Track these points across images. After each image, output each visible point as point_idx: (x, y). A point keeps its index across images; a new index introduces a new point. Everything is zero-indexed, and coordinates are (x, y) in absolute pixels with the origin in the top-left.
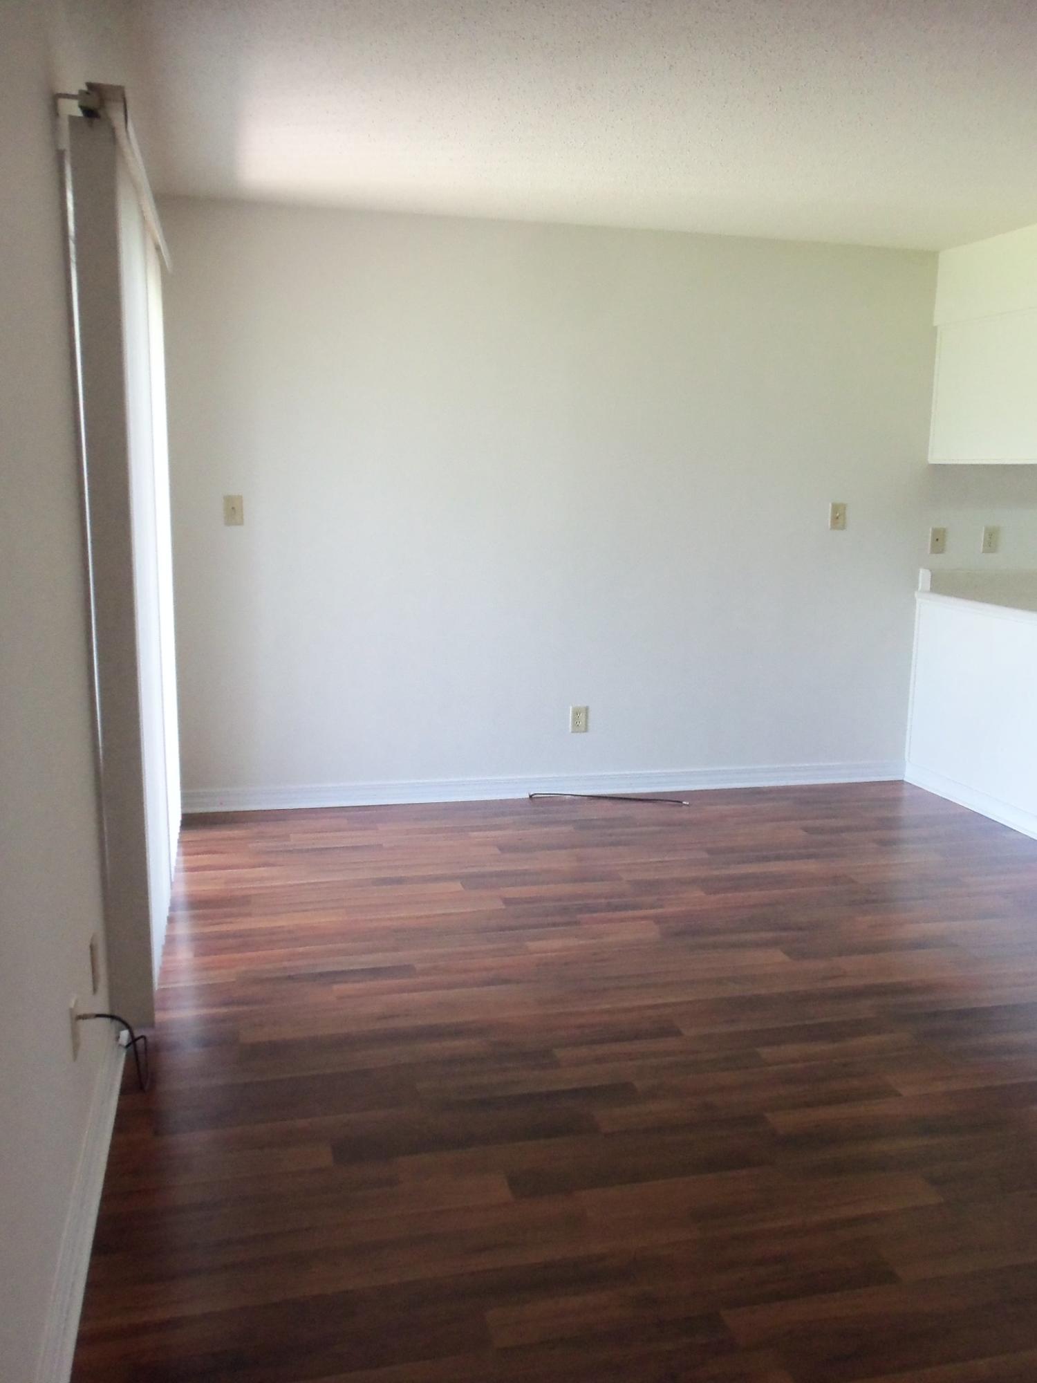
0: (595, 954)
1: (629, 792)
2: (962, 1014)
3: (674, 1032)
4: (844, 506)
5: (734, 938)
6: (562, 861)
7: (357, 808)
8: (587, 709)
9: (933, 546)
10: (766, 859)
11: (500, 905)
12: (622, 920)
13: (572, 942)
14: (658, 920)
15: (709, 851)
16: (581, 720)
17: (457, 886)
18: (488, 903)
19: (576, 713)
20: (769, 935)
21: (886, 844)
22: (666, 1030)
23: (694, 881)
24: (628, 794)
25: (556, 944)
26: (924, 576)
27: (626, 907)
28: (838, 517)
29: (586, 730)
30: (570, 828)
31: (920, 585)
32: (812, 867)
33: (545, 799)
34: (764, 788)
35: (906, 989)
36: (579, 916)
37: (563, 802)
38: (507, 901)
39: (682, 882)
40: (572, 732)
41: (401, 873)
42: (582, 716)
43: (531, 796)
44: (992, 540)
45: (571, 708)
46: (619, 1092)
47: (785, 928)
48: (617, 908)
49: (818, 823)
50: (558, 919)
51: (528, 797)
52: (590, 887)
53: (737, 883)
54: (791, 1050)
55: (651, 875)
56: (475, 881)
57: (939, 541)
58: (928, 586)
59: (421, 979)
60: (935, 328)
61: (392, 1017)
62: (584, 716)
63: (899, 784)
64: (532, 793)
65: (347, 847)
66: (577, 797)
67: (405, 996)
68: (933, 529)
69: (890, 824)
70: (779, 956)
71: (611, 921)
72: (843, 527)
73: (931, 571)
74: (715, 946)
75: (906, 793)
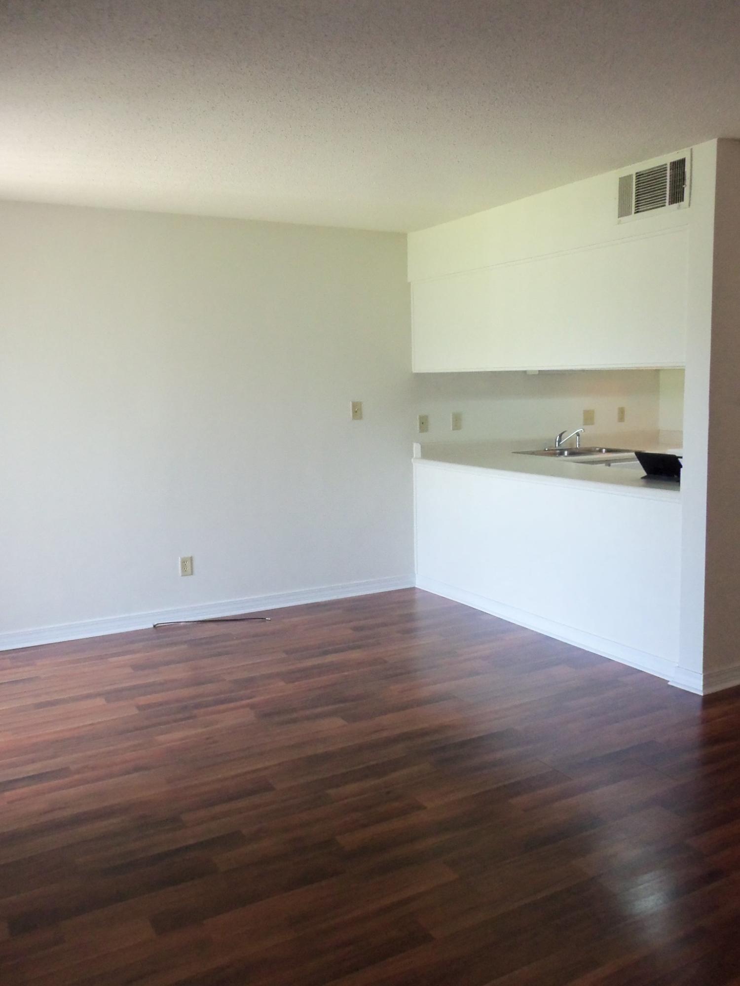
0: (207, 739)
1: (225, 615)
2: (463, 744)
3: (268, 788)
4: (361, 403)
5: (308, 712)
6: (180, 672)
7: (17, 650)
8: (191, 559)
9: (420, 427)
10: (326, 653)
11: (135, 711)
12: (224, 711)
13: (193, 732)
14: (252, 706)
15: (286, 652)
16: (188, 566)
17: (100, 701)
18: (126, 711)
19: (184, 562)
20: (331, 707)
21: (409, 632)
22: (263, 787)
23: (278, 675)
24: (224, 617)
25: (177, 735)
26: (416, 448)
27: (231, 700)
28: (357, 411)
29: (192, 573)
30: (184, 647)
31: (414, 455)
32: (356, 655)
33: (165, 627)
34: (321, 602)
35: (424, 733)
36: (195, 712)
37: (180, 628)
38: (139, 707)
39: (270, 676)
40: (182, 576)
41: (56, 697)
42: (188, 564)
43: (154, 626)
44: (457, 422)
45: (180, 558)
46: (230, 839)
47: (344, 700)
48: (222, 702)
49: (362, 623)
50: (180, 716)
51: (152, 626)
52: (201, 689)
53: (306, 673)
54: (352, 787)
55: (246, 675)
56: (114, 695)
57: (424, 423)
58: (419, 455)
59: (77, 777)
60: (409, 283)
61: (52, 810)
62: (190, 562)
63: (413, 590)
64: (156, 623)
65: (13, 681)
66: (188, 623)
67: (64, 792)
68: (420, 416)
69: (410, 618)
70: (338, 722)
71: (219, 712)
72: (361, 418)
73: (420, 444)
74: (294, 721)
75: (418, 596)
